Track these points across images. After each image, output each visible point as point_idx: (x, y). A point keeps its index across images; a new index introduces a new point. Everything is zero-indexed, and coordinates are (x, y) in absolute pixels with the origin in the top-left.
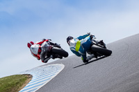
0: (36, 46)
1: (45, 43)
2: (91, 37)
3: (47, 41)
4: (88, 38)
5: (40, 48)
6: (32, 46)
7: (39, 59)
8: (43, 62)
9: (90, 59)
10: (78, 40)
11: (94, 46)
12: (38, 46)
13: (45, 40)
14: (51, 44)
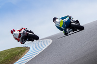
0: (17, 32)
1: (23, 30)
2: (70, 18)
3: (25, 29)
5: (20, 34)
6: (14, 33)
7: (19, 41)
8: (22, 43)
9: (70, 32)
10: (61, 20)
13: (23, 28)
14: (27, 31)
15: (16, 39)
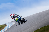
2: (21, 17)
4: (20, 17)
6: (11, 16)
11: (21, 19)
12: (13, 16)
13: (15, 14)
15: (12, 18)
